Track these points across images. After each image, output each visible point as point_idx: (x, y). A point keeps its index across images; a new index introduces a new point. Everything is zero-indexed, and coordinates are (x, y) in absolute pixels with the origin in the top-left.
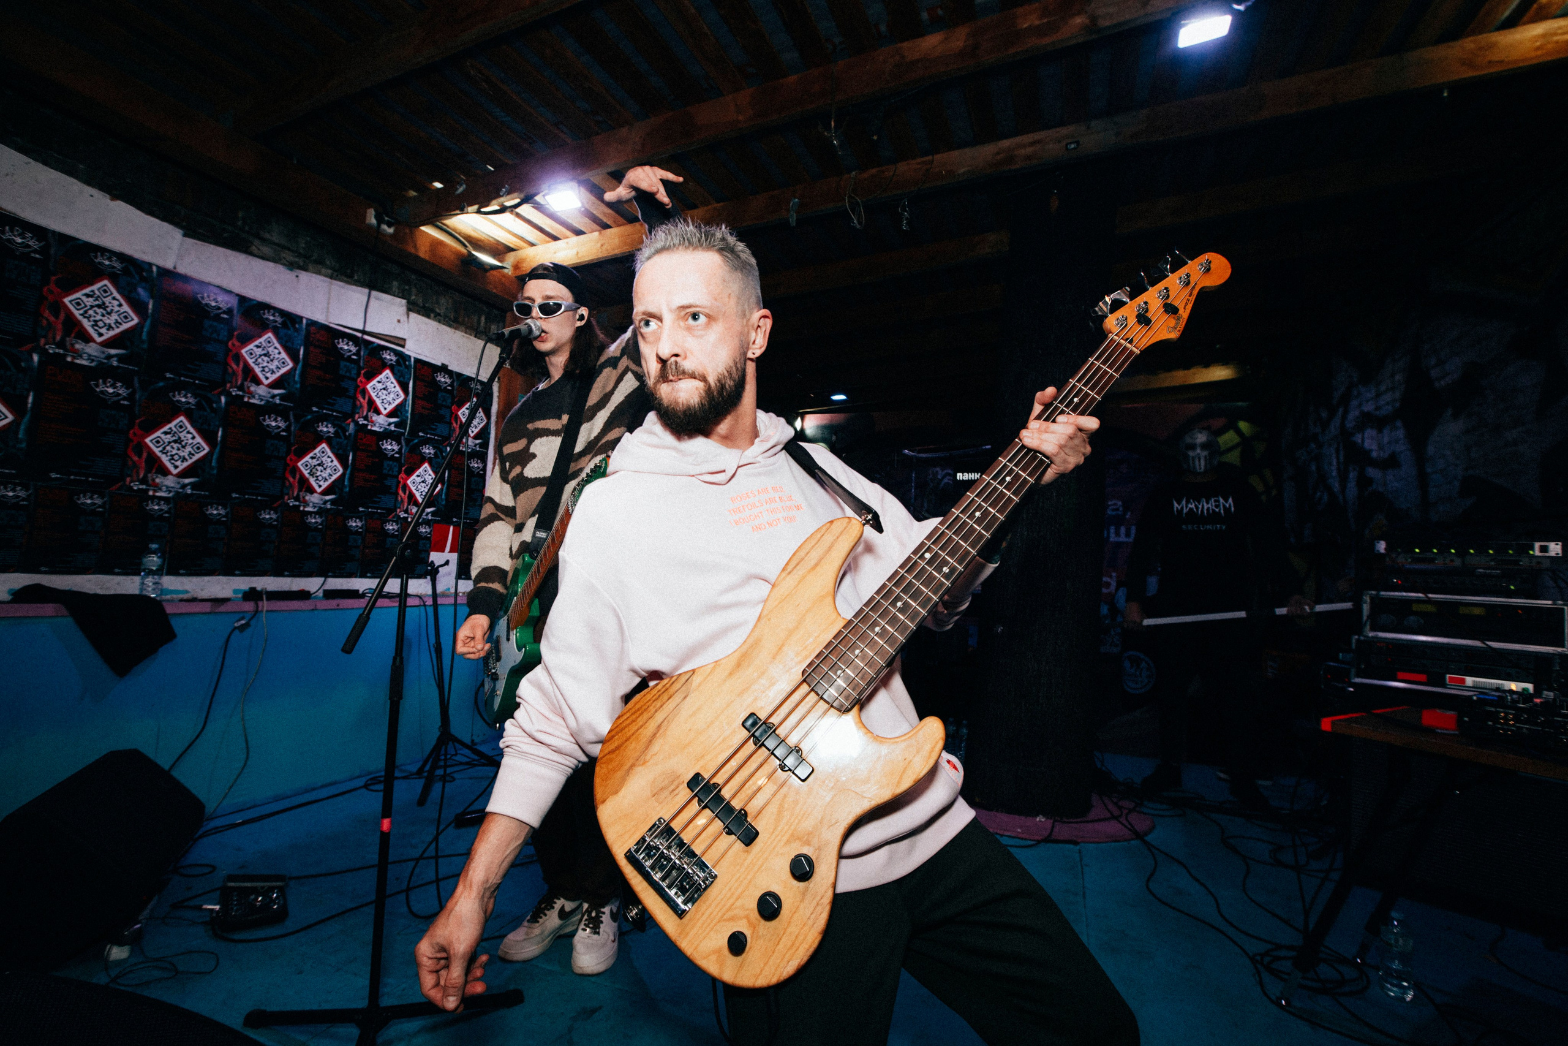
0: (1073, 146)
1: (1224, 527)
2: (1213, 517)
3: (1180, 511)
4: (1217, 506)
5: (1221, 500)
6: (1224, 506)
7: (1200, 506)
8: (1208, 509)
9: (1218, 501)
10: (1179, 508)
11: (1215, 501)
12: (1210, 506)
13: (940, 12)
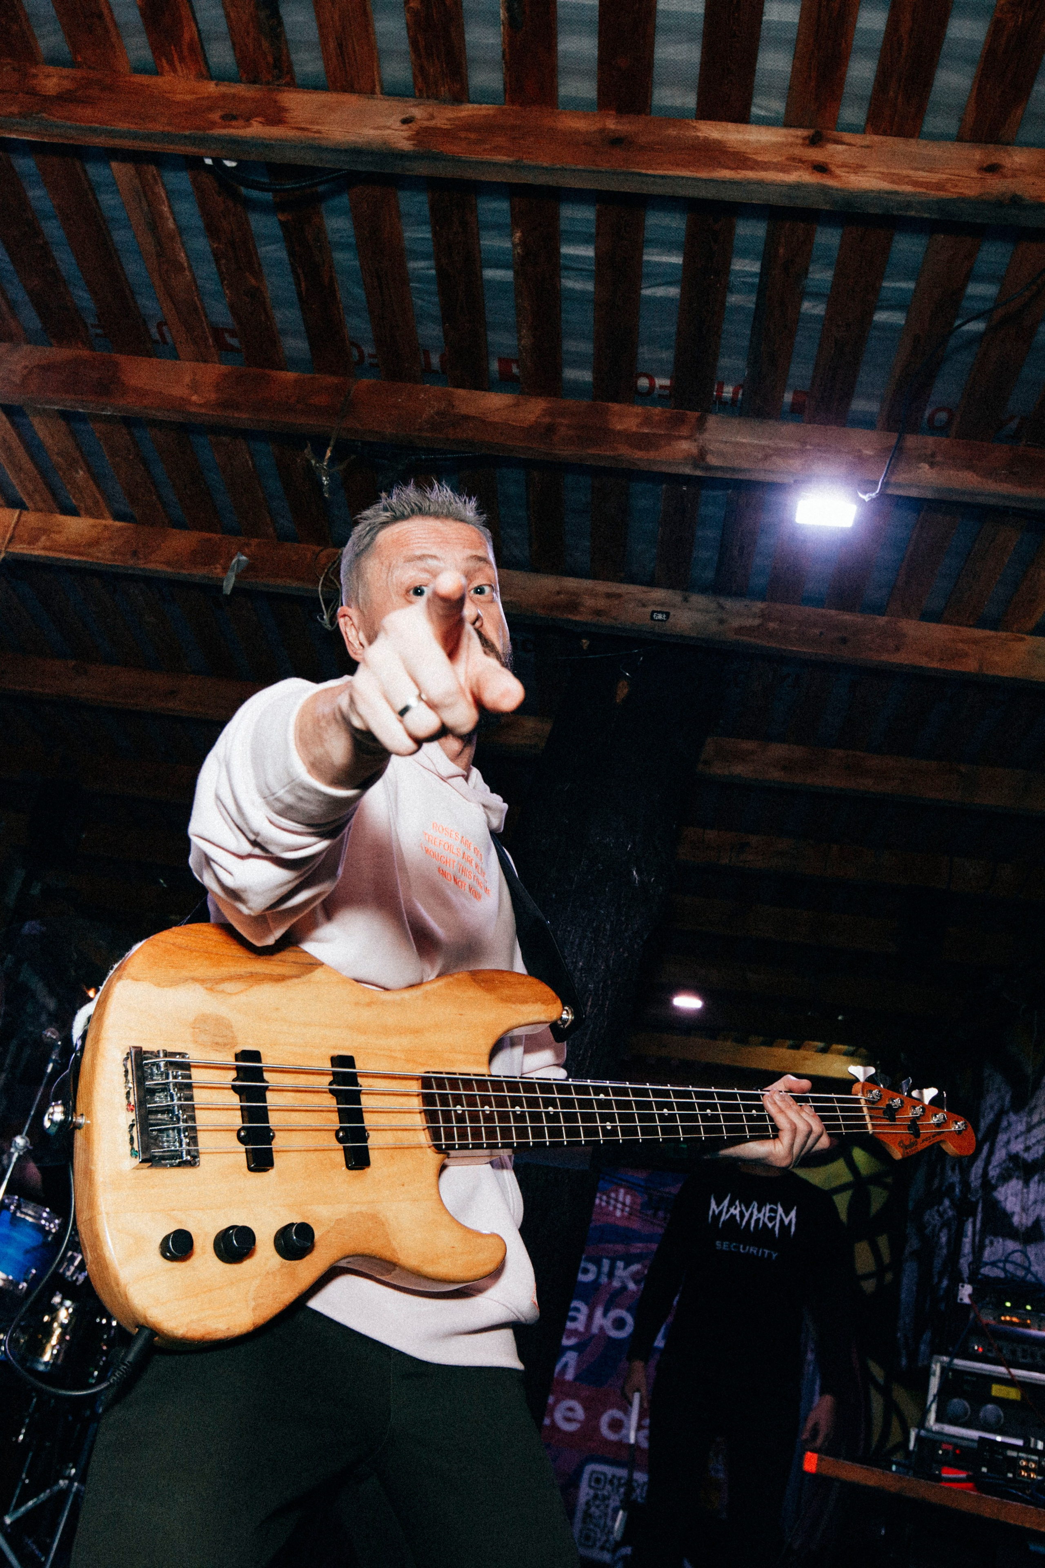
0: (660, 617)
1: (774, 1256)
2: (762, 1235)
3: (717, 1217)
4: (771, 1219)
5: (780, 1210)
6: (782, 1221)
7: (747, 1215)
8: (758, 1220)
9: (775, 1211)
10: (717, 1212)
11: (771, 1210)
12: (761, 1215)
13: (515, 370)
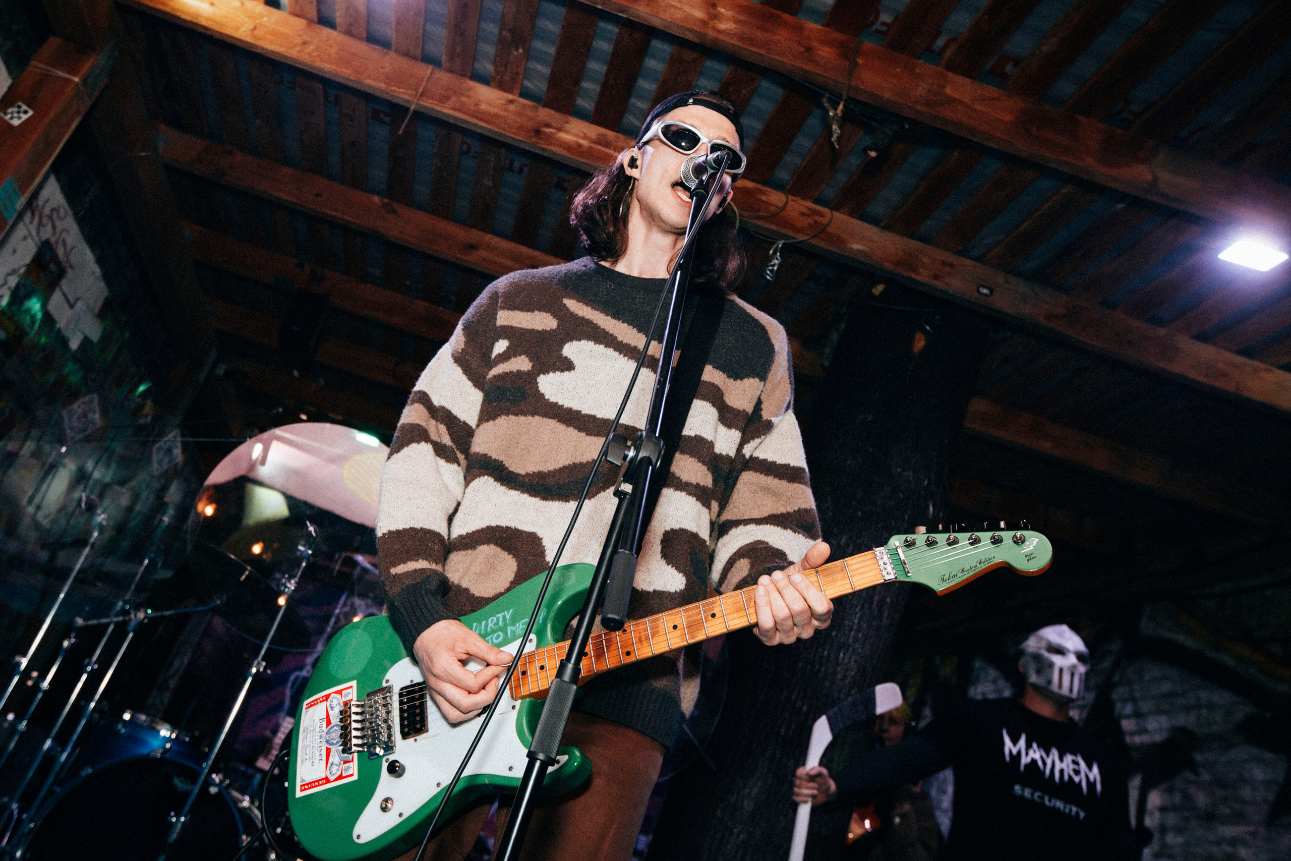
1: (1082, 815)
2: (1068, 789)
3: (1016, 758)
4: (1075, 771)
5: (1082, 763)
6: (1086, 775)
7: (1049, 762)
8: (1061, 771)
9: (1077, 764)
10: (1013, 752)
11: (1072, 761)
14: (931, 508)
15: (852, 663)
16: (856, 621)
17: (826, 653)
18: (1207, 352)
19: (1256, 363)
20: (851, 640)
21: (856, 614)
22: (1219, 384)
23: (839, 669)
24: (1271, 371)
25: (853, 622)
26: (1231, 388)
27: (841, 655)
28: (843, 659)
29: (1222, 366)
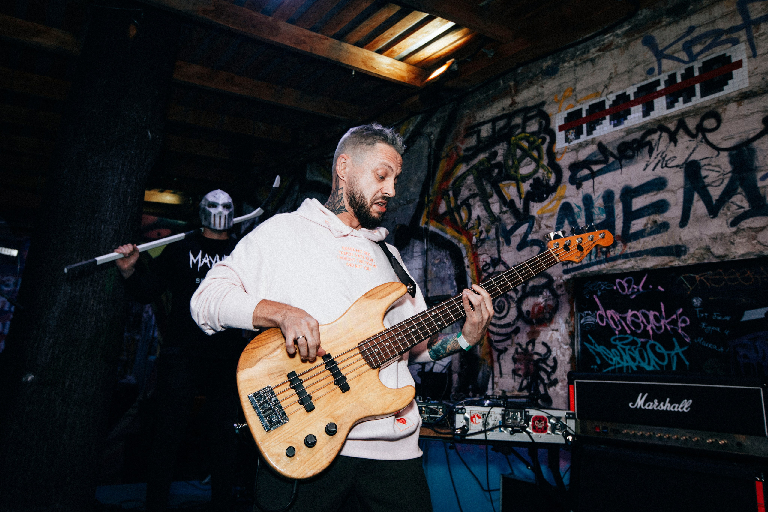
3: (196, 265)
14: (149, 133)
15: (110, 230)
16: (110, 206)
17: (93, 227)
18: (295, 30)
19: (320, 35)
20: (107, 218)
21: (109, 202)
22: (302, 48)
23: (102, 235)
24: (327, 39)
25: (108, 207)
26: (308, 49)
27: (103, 227)
28: (104, 228)
29: (303, 38)
